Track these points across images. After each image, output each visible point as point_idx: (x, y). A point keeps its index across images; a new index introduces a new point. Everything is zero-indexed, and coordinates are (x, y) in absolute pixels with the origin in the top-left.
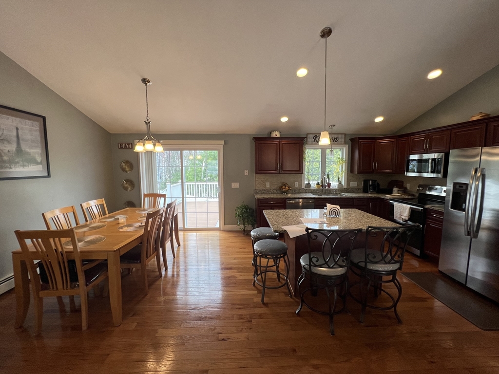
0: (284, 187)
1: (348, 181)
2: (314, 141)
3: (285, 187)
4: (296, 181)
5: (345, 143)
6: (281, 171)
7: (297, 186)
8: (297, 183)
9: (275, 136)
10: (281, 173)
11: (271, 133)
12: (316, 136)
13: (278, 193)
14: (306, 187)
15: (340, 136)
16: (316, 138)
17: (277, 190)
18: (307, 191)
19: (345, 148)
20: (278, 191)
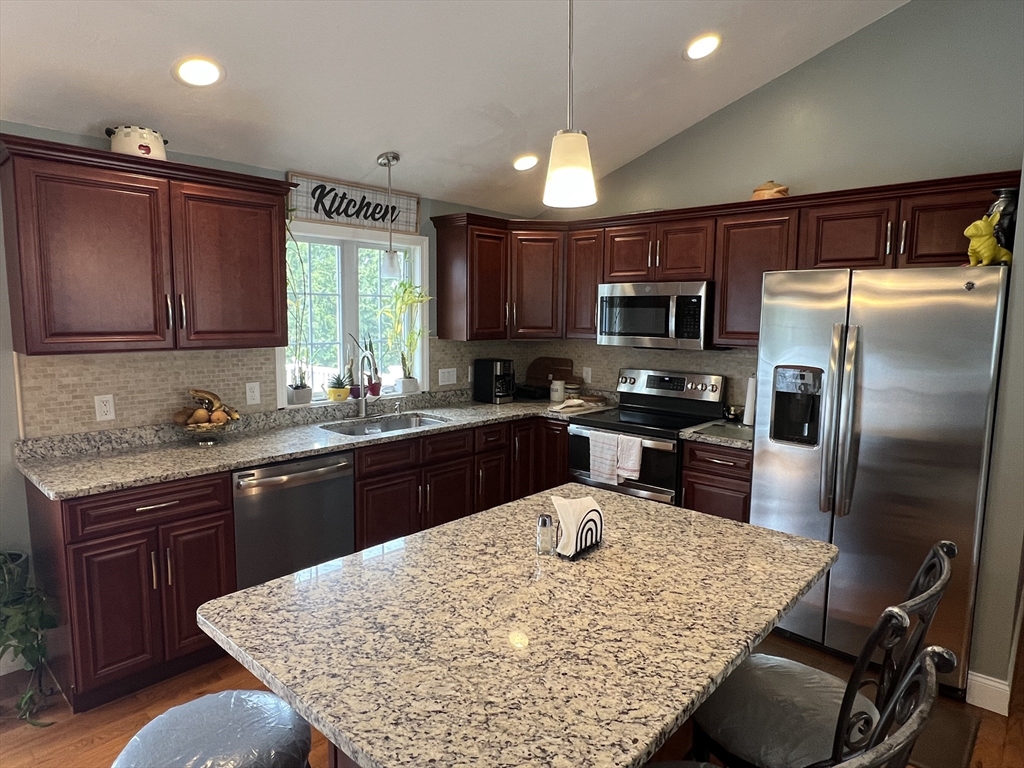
0: (202, 413)
1: (434, 367)
2: (316, 209)
3: (210, 410)
4: (249, 380)
5: (420, 231)
6: (182, 333)
7: (258, 401)
8: (256, 385)
9: (140, 153)
10: (183, 342)
11: (110, 133)
12: (323, 187)
13: (164, 445)
14: (290, 402)
15: (402, 203)
16: (322, 196)
17: (158, 427)
18: (298, 417)
19: (418, 248)
20: (169, 435)
